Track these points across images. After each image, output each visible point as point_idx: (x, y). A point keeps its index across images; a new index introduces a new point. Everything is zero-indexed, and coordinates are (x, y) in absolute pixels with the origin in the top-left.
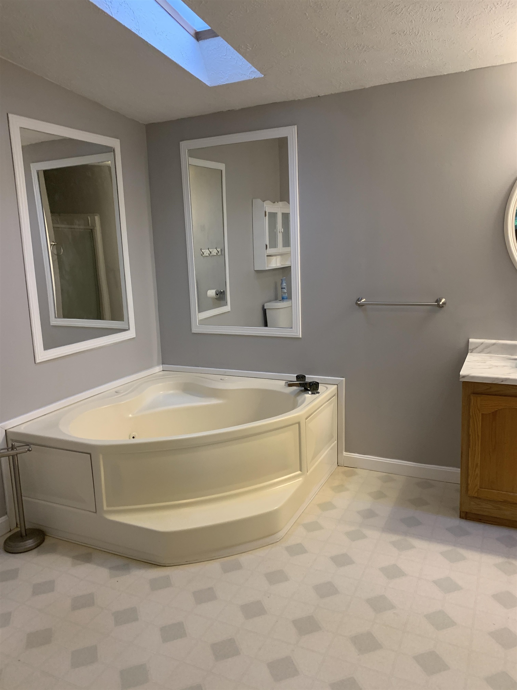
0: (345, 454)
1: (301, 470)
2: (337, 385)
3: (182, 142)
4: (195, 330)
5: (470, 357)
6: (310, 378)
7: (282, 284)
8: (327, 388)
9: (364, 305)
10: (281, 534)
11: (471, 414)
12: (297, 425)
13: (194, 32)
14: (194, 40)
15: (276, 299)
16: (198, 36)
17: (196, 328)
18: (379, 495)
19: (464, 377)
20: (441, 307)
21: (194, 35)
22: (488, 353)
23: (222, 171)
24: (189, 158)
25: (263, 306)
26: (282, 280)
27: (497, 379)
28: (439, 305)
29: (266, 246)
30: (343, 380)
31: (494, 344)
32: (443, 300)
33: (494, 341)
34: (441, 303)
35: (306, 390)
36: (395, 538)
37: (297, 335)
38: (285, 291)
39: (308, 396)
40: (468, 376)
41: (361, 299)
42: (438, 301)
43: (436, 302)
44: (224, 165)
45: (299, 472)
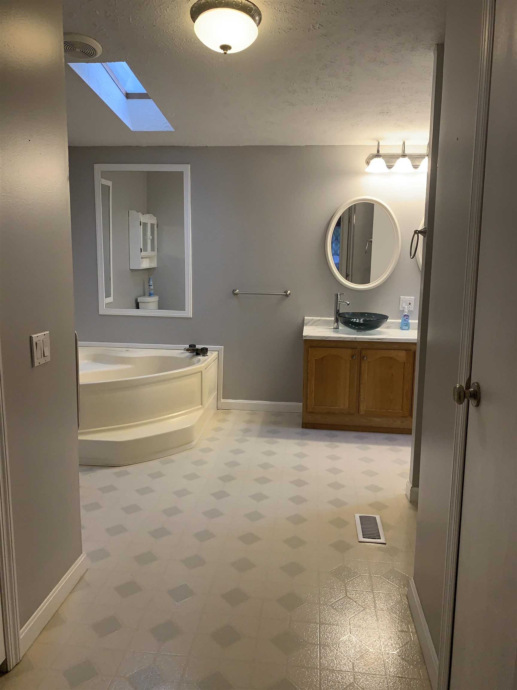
0: (222, 401)
1: (202, 405)
2: (218, 351)
3: (96, 164)
4: (101, 312)
5: (305, 328)
6: (199, 347)
7: (149, 282)
8: (212, 353)
9: (238, 294)
10: (194, 443)
11: (309, 360)
12: (200, 373)
13: (125, 93)
14: (125, 98)
15: (144, 295)
16: (128, 96)
17: (103, 310)
18: (250, 422)
19: (305, 337)
20: (287, 296)
21: (125, 95)
22: (316, 326)
23: (109, 187)
24: (101, 179)
25: (136, 300)
26: (149, 278)
27: (324, 337)
28: (287, 294)
29: (141, 249)
30: (222, 347)
31: (319, 320)
32: (289, 292)
33: (319, 318)
34: (288, 293)
35: (198, 354)
36: (266, 439)
37: (189, 316)
38: (152, 288)
39: (200, 357)
40: (307, 336)
41: (236, 290)
42: (286, 292)
43: (285, 293)
44: (111, 182)
45: (201, 406)
